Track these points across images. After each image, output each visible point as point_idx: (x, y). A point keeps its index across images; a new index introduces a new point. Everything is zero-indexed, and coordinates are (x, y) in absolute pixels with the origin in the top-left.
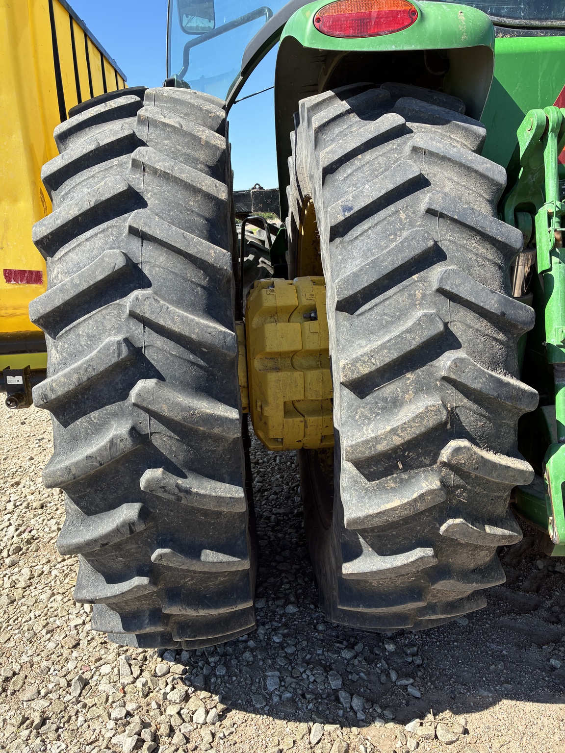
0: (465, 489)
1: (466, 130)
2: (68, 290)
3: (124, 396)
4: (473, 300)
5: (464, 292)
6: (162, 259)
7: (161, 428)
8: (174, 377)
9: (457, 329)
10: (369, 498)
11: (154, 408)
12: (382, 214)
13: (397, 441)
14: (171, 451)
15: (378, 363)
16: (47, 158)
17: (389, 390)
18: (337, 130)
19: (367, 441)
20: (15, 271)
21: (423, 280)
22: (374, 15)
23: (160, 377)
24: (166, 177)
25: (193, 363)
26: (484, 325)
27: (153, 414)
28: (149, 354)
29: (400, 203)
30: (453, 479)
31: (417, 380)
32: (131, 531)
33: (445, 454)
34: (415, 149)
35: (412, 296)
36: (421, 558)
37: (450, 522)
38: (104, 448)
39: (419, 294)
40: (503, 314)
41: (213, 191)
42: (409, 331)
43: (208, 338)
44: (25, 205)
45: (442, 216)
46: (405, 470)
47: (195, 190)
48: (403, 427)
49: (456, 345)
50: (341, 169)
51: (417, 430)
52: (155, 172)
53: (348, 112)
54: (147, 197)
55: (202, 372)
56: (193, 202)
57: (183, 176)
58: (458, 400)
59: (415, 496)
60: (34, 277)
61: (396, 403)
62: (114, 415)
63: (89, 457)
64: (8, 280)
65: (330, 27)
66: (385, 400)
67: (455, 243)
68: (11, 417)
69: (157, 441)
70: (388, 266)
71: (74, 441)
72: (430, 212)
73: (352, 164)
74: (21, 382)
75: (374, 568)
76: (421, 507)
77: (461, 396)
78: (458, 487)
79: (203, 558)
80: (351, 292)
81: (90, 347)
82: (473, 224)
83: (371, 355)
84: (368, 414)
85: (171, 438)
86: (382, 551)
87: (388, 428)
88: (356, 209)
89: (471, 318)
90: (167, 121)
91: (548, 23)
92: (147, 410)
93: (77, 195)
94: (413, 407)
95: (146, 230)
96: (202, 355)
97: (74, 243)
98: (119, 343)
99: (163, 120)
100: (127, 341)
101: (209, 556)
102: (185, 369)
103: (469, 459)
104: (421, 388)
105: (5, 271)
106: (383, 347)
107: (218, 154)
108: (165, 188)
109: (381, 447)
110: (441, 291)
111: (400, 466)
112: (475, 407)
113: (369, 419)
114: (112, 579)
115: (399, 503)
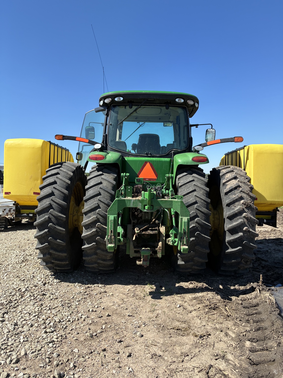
0: (101, 232)
2: (43, 195)
3: (48, 212)
4: (103, 201)
5: (102, 200)
6: (57, 192)
7: (53, 217)
8: (56, 210)
9: (101, 206)
10: (86, 233)
11: (52, 214)
12: (93, 188)
13: (89, 222)
14: (54, 221)
16: (44, 175)
17: (89, 215)
21: (97, 198)
22: (98, 157)
23: (54, 209)
24: (61, 179)
27: (52, 215)
28: (53, 206)
29: (97, 186)
30: (98, 230)
31: (93, 213)
32: (46, 234)
33: (97, 225)
34: (102, 178)
36: (94, 244)
37: (98, 237)
38: (44, 219)
39: (96, 200)
41: (68, 182)
42: (92, 205)
43: (62, 204)
44: (39, 181)
45: (102, 189)
46: (91, 228)
47: (65, 182)
49: (100, 208)
50: (90, 180)
51: (92, 221)
52: (59, 179)
54: (58, 183)
55: (61, 209)
56: (65, 184)
57: (64, 180)
58: (99, 217)
59: (92, 232)
60: (38, 194)
61: (90, 217)
62: (46, 215)
64: (34, 194)
67: (103, 193)
68: (24, 239)
69: (52, 219)
70: (92, 195)
71: (39, 219)
74: (32, 216)
75: (87, 246)
76: (93, 234)
77: (100, 216)
78: (100, 232)
79: (57, 240)
80: (86, 199)
81: (44, 204)
82: (106, 190)
84: (86, 218)
85: (54, 219)
86: (88, 244)
88: (89, 186)
89: (103, 204)
90: (64, 170)
92: (51, 214)
93: (47, 181)
94: (92, 217)
95: (56, 187)
96: (61, 207)
97: (45, 189)
98: (48, 203)
99: (63, 170)
100: (50, 203)
101: (58, 240)
102: (58, 209)
103: (100, 226)
104: (94, 214)
105: (34, 192)
106: (88, 207)
107: (71, 176)
108: (61, 181)
109: (87, 223)
110: (99, 200)
112: (102, 218)
114: (42, 244)
115: (89, 233)
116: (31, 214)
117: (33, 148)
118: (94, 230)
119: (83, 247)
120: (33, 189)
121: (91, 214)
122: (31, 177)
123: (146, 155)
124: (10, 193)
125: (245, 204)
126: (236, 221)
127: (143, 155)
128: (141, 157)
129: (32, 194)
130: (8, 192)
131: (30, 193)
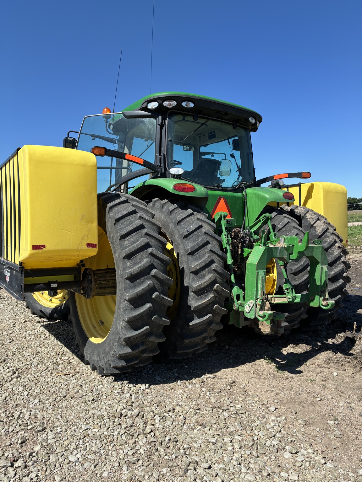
0: (219, 297)
1: (204, 214)
2: (135, 247)
3: (149, 273)
4: (216, 252)
6: (153, 241)
7: (157, 282)
8: (159, 269)
9: (214, 259)
10: (198, 301)
12: (195, 233)
13: (206, 284)
14: (159, 288)
15: (201, 266)
17: (203, 273)
18: (176, 212)
19: (200, 285)
20: (90, 244)
21: (206, 248)
22: (187, 188)
23: (157, 269)
25: (163, 266)
26: (219, 258)
28: (154, 263)
29: (198, 231)
31: (208, 270)
32: (150, 311)
33: (215, 288)
35: (205, 251)
36: (209, 317)
37: (216, 305)
38: (147, 286)
40: (222, 256)
42: (206, 259)
45: (208, 234)
46: (206, 293)
48: (207, 281)
49: (215, 262)
51: (210, 282)
53: (177, 207)
54: (145, 226)
59: (209, 298)
61: (204, 276)
62: (147, 279)
63: (143, 289)
65: (177, 189)
66: (202, 275)
67: (211, 240)
69: (156, 285)
71: (135, 286)
72: (205, 233)
73: (184, 221)
74: (56, 286)
75: (198, 322)
76: (211, 301)
77: (217, 274)
78: (217, 296)
79: (162, 319)
81: (141, 262)
82: (214, 236)
83: (199, 264)
84: (198, 279)
85: (159, 284)
86: (199, 317)
87: (204, 281)
88: (190, 231)
89: (216, 257)
91: (211, 187)
94: (208, 276)
97: (131, 236)
98: (150, 260)
103: (219, 289)
104: (209, 272)
105: (87, 243)
106: (202, 262)
108: (147, 223)
109: (202, 286)
110: (211, 250)
111: (205, 292)
112: (219, 277)
113: (198, 280)
115: (205, 301)
116: (54, 283)
117: (84, 165)
118: (212, 295)
119: (191, 324)
120: (86, 238)
121: (205, 271)
122: (83, 216)
123: (216, 188)
124: (44, 246)
125: (341, 248)
126: (337, 267)
127: (213, 187)
128: (212, 190)
129: (85, 247)
130: (40, 245)
131: (81, 245)
